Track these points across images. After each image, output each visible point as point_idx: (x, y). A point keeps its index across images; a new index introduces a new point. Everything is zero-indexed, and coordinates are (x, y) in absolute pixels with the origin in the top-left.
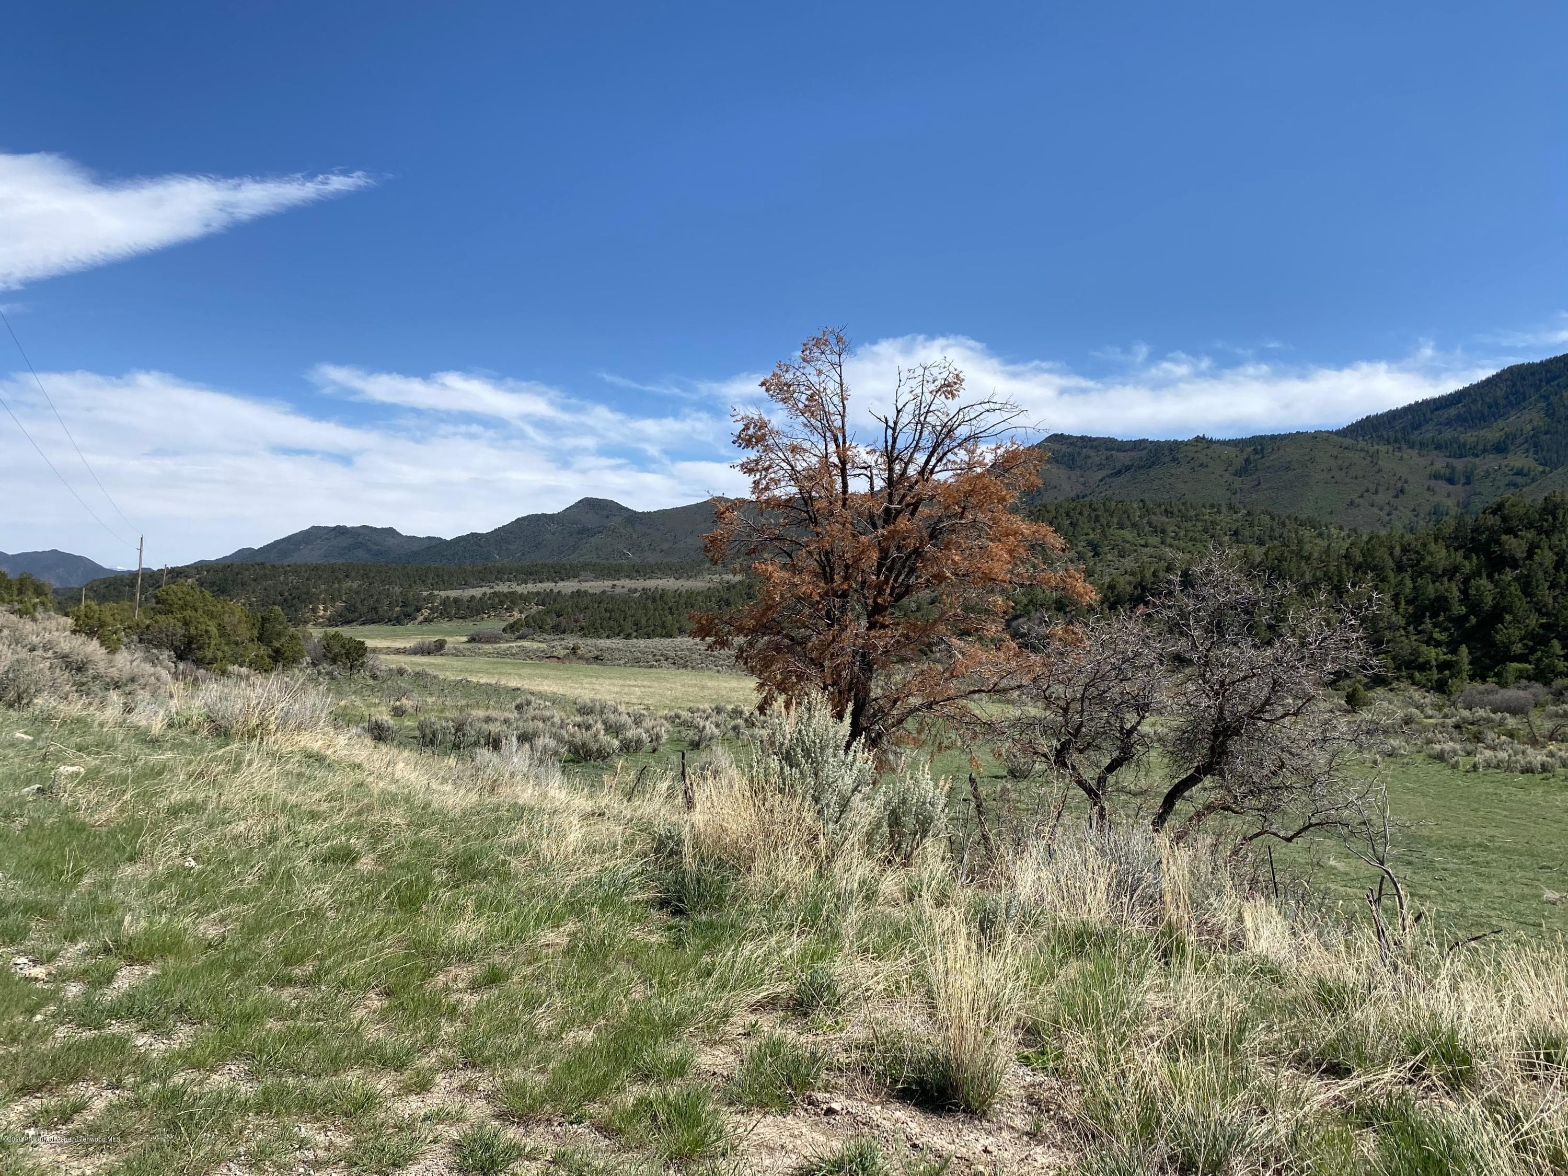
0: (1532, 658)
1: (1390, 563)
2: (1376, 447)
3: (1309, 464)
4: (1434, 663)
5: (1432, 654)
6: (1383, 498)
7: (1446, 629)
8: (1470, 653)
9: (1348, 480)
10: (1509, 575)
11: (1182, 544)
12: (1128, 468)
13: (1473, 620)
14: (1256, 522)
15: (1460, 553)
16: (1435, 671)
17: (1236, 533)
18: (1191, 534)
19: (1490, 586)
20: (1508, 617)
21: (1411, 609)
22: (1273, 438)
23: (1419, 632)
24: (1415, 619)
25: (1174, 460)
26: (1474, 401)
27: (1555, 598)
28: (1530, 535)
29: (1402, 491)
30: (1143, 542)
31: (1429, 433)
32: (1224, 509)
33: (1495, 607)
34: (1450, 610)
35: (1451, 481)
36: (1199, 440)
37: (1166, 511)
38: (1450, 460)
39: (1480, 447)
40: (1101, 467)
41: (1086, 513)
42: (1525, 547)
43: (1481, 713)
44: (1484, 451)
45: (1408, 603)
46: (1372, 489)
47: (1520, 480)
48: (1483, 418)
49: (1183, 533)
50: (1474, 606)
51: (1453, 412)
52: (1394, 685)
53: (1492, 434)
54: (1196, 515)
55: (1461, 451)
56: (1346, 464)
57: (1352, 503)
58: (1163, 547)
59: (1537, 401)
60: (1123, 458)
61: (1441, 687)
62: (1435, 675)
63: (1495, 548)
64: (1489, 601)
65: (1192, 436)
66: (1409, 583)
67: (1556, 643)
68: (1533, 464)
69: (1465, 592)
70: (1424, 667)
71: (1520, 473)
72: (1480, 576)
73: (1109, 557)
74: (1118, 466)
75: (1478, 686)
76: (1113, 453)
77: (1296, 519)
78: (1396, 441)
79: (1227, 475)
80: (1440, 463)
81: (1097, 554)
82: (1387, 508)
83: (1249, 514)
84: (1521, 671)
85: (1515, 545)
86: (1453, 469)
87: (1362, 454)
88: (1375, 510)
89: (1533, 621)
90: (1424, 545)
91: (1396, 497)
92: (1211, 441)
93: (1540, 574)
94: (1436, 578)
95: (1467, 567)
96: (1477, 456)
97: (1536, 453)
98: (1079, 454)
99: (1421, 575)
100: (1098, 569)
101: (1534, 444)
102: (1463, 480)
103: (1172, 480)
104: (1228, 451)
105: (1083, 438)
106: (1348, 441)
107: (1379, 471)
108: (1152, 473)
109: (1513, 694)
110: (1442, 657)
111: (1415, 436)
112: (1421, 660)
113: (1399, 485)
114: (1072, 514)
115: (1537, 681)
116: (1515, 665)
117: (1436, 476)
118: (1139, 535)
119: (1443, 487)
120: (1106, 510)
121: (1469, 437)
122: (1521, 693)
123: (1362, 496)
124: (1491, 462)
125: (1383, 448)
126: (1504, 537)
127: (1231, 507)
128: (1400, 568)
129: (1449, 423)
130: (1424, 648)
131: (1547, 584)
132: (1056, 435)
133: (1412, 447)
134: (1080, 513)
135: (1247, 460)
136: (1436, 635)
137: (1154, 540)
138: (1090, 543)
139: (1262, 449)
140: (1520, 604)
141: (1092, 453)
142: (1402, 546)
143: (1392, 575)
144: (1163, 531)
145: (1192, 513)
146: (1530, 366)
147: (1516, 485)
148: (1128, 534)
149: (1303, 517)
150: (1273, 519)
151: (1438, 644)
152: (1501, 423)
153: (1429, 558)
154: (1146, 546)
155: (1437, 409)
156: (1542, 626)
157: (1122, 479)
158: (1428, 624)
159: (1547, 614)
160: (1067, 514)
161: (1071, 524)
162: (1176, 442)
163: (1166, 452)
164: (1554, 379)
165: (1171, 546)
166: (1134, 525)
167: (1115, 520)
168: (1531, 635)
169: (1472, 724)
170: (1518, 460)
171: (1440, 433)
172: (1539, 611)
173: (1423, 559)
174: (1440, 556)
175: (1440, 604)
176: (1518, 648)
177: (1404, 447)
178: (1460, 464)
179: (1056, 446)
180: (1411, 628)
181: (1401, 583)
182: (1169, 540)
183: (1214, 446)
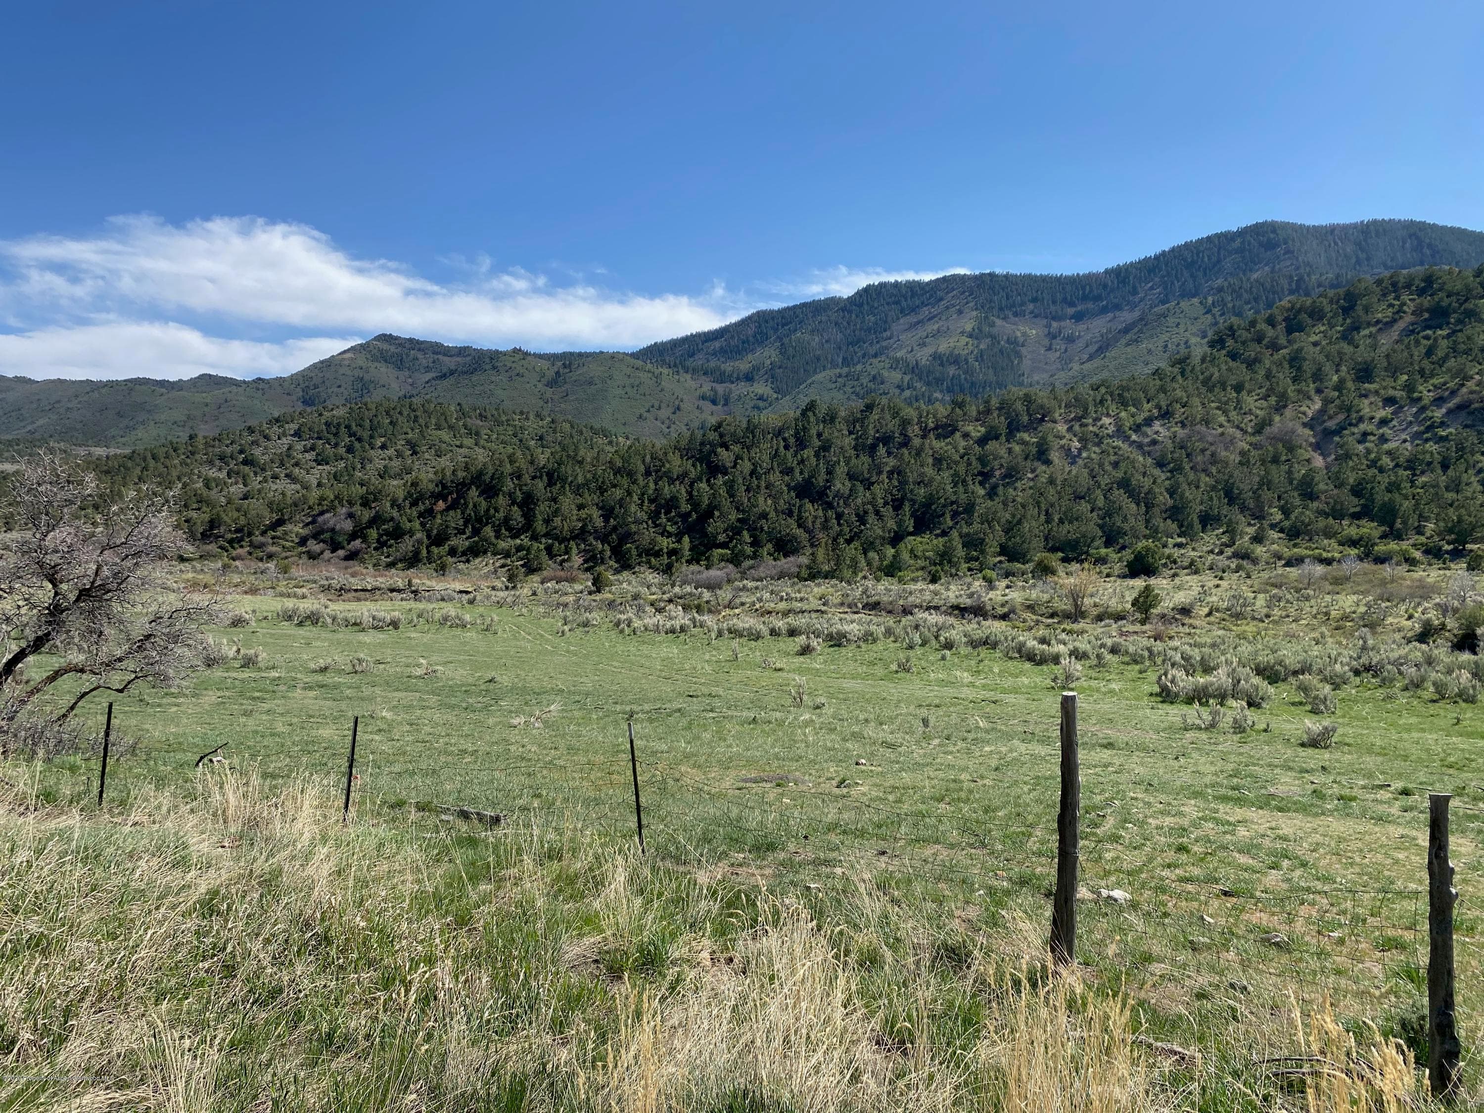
0: (731, 545)
1: (642, 468)
2: (660, 370)
3: (609, 382)
4: (665, 550)
5: (665, 543)
6: (665, 413)
7: (676, 523)
8: (691, 542)
9: (638, 396)
10: (720, 480)
11: (493, 446)
12: (452, 373)
13: (694, 516)
14: (558, 429)
15: (690, 462)
16: (665, 557)
17: (541, 438)
18: (502, 437)
19: (708, 489)
20: (717, 513)
21: (653, 507)
22: (580, 355)
23: (656, 526)
24: (654, 516)
25: (494, 368)
26: (732, 337)
27: (749, 499)
28: (736, 448)
29: (679, 409)
30: (458, 443)
31: (699, 360)
32: (532, 417)
33: (709, 505)
34: (679, 507)
35: (714, 402)
36: (516, 351)
37: (480, 415)
38: (714, 385)
39: (735, 375)
40: (428, 369)
41: (405, 413)
42: (733, 458)
43: (688, 589)
44: (738, 379)
45: (651, 501)
46: (656, 405)
47: (761, 404)
48: (739, 352)
49: (495, 436)
50: (696, 505)
51: (717, 344)
52: (636, 569)
53: (744, 366)
54: (508, 420)
55: (722, 378)
56: (637, 383)
57: (641, 416)
58: (476, 448)
59: (775, 341)
60: (449, 363)
61: (668, 570)
62: (665, 560)
63: (713, 458)
64: (706, 501)
65: (510, 347)
66: (652, 486)
67: (745, 533)
68: (771, 392)
69: (690, 494)
70: (657, 554)
71: (761, 398)
72: (701, 480)
73: (427, 456)
74: (445, 370)
75: (694, 567)
76: (440, 357)
77: (591, 428)
78: (675, 366)
79: (540, 385)
80: (706, 388)
81: (415, 453)
82: (667, 422)
83: (553, 421)
84: (722, 555)
85: (725, 456)
86: (716, 392)
87: (650, 375)
88: (658, 423)
89: (733, 516)
90: (666, 454)
91: (674, 413)
92: (527, 354)
93: (740, 481)
94: (671, 481)
95: (693, 475)
96: (733, 383)
97: (772, 383)
98: (408, 355)
99: (661, 478)
100: (416, 467)
101: (772, 376)
102: (722, 403)
103: (492, 386)
104: (544, 364)
105: (411, 340)
106: (639, 363)
107: (662, 390)
108: (474, 378)
109: (715, 573)
110: (672, 546)
111: (690, 363)
112: (657, 548)
113: (677, 403)
114: (392, 412)
115: (731, 562)
116: (720, 551)
117: (703, 398)
118: (455, 436)
119: (707, 406)
120: (425, 411)
121: (728, 367)
122: (719, 573)
123: (648, 411)
124: (741, 388)
125: (665, 371)
126: (719, 450)
127: (538, 415)
128: (648, 473)
129: (714, 354)
130: (659, 538)
131: (744, 488)
132: (384, 335)
133: (687, 372)
134: (400, 413)
135: (557, 373)
136: (668, 528)
137: (469, 442)
138: (408, 442)
139: (570, 364)
140: (726, 503)
141: (420, 355)
142: (652, 454)
143: (641, 478)
144: (477, 434)
145: (504, 418)
146: (772, 312)
147: (758, 408)
148: (445, 435)
149: (597, 426)
150: (572, 427)
151: (670, 535)
152: (750, 357)
153: (667, 466)
154: (461, 447)
155: (706, 341)
156: (739, 520)
157: (446, 383)
158: (663, 519)
159: (743, 511)
160: (388, 413)
161: (391, 423)
162: (497, 352)
163: (487, 360)
164: (786, 324)
165: (484, 448)
166: (451, 427)
167: (433, 421)
168: (731, 528)
169: (680, 598)
170: (761, 388)
171: (708, 361)
172: (738, 509)
173: (663, 465)
174: (676, 464)
175: (671, 504)
176: (722, 538)
177: (681, 371)
178: (720, 388)
179: (385, 346)
180: (650, 522)
181: (647, 485)
182: (482, 442)
183: (529, 358)
